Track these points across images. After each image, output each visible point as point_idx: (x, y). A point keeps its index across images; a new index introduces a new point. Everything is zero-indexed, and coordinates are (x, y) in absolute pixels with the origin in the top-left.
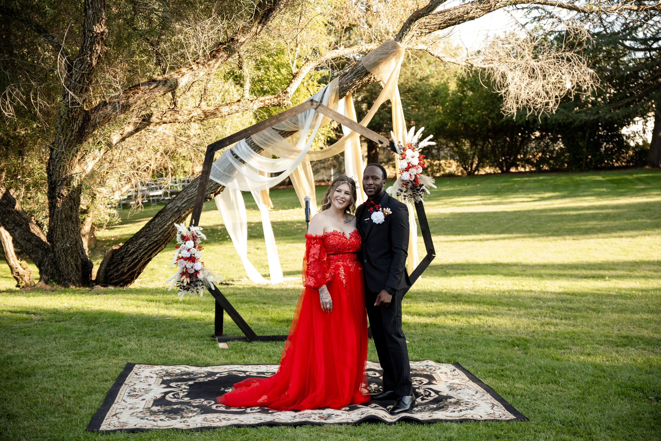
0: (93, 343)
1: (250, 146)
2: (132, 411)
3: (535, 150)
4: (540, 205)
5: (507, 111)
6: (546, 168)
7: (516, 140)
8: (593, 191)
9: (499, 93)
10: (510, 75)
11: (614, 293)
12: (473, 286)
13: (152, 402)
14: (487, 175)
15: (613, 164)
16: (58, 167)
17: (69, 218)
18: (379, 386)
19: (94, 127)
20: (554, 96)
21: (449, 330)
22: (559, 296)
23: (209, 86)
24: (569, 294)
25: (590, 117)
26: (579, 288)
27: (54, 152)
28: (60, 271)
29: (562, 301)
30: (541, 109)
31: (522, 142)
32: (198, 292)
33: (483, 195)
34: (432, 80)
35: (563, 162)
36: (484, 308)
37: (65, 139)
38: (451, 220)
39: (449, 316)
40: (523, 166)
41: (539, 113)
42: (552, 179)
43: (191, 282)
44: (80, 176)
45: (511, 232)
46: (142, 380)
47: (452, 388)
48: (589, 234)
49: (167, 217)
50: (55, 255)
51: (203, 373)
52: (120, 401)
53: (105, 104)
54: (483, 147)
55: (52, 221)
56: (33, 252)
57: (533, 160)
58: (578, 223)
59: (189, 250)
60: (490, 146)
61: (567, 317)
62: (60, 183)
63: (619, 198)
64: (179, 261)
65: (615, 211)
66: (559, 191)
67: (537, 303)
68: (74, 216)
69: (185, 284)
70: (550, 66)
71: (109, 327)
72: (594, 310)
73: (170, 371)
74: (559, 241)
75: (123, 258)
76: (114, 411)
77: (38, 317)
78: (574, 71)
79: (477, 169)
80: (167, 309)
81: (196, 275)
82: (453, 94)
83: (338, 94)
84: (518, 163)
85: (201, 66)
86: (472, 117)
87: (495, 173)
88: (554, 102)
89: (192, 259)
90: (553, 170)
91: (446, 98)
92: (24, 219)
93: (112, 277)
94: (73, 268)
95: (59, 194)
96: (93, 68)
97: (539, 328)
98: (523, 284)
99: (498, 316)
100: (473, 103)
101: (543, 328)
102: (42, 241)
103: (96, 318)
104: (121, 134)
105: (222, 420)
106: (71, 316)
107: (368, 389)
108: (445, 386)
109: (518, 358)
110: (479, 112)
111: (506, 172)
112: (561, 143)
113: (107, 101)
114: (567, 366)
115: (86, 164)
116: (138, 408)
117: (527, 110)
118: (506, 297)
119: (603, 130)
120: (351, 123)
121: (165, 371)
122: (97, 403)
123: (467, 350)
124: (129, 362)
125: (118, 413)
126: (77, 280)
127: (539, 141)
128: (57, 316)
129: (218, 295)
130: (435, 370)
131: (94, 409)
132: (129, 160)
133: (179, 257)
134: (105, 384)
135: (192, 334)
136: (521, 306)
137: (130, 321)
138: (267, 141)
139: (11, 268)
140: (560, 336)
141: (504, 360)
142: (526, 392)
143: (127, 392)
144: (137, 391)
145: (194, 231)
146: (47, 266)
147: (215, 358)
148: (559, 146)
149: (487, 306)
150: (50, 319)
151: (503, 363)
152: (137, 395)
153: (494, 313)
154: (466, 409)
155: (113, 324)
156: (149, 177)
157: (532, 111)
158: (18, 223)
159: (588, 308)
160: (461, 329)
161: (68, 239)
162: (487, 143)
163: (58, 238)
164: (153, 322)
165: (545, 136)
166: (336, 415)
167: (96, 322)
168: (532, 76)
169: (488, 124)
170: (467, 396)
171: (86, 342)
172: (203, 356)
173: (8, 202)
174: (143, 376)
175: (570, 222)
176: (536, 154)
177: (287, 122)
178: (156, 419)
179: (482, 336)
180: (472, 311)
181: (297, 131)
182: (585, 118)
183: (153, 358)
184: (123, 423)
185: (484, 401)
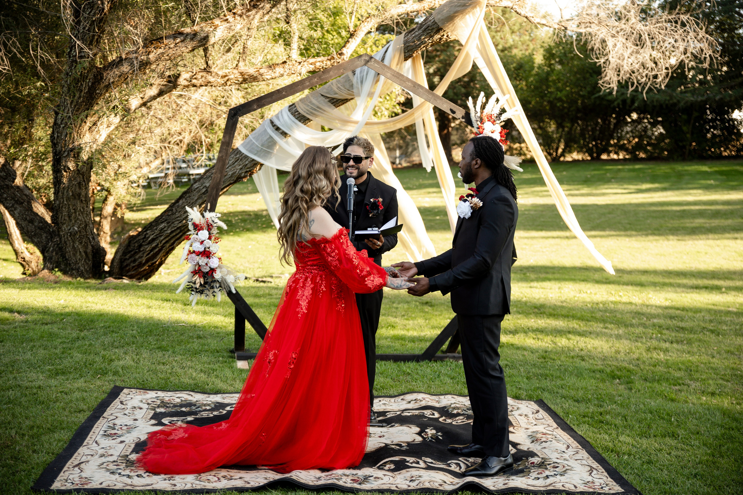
0: (78, 356)
1: (294, 116)
2: (103, 459)
3: (631, 134)
4: (637, 199)
5: (605, 85)
6: (642, 155)
7: (610, 122)
8: (698, 184)
9: (597, 63)
10: (610, 43)
11: (735, 310)
12: (559, 295)
13: (133, 446)
14: (575, 161)
15: (721, 153)
16: (64, 134)
17: (77, 196)
18: (437, 432)
19: (108, 87)
20: (664, 68)
21: (530, 353)
22: (667, 311)
23: (249, 43)
24: (678, 309)
25: (698, 97)
26: (690, 301)
27: (59, 116)
28: (66, 259)
29: (671, 318)
30: (646, 84)
31: (616, 125)
32: (214, 296)
33: (570, 185)
34: (515, 51)
35: (663, 150)
36: (574, 324)
37: (72, 101)
38: (532, 213)
39: (531, 334)
40: (617, 153)
41: (643, 88)
42: (650, 168)
43: (205, 283)
44: (91, 147)
45: (603, 229)
46: (126, 412)
47: (534, 439)
48: (697, 235)
49: (193, 199)
50: (60, 239)
51: (209, 405)
52: (91, 442)
53: (121, 60)
54: (571, 129)
55: (57, 199)
56: (35, 235)
57: (627, 146)
58: (682, 221)
59: (202, 242)
60: (579, 128)
61: (679, 339)
62: (66, 153)
63: (731, 192)
64: (190, 256)
65: (726, 207)
66: (659, 182)
67: (639, 319)
68: (83, 194)
69: (198, 286)
70: (661, 31)
71: (105, 334)
72: (712, 332)
73: (167, 399)
74: (661, 241)
75: (140, 246)
76: (79, 458)
77: (23, 317)
78: (689, 38)
79: (563, 155)
81: (212, 274)
82: (538, 68)
83: (403, 55)
84: (611, 149)
85: (238, 18)
86: (559, 94)
87: (583, 160)
88: (664, 75)
89: (207, 254)
90: (651, 159)
91: (530, 71)
92: (26, 195)
93: (127, 268)
94: (82, 256)
95: (65, 167)
96: (105, 14)
97: (644, 354)
98: (621, 294)
99: (592, 336)
100: (562, 78)
101: (650, 355)
102: (46, 222)
103: (92, 321)
104: (142, 98)
105: (222, 479)
106: (63, 317)
107: (422, 437)
108: (525, 436)
109: (620, 396)
110: (568, 89)
111: (596, 159)
112: (661, 127)
113: (124, 57)
114: (686, 410)
115: (98, 132)
116: (111, 455)
117: (630, 84)
118: (601, 311)
119: (711, 113)
120: (414, 86)
121: (161, 400)
122: (59, 445)
123: (554, 383)
124: (117, 384)
125: (82, 463)
126: (86, 270)
127: (636, 124)
128: (46, 317)
129: (239, 301)
130: (512, 411)
131: (53, 454)
132: (158, 131)
133: (190, 251)
134: (77, 417)
135: (206, 347)
136: (620, 322)
137: (133, 327)
138: (315, 110)
139: (16, 252)
140: (673, 367)
141: (602, 398)
142: (635, 450)
143: (103, 429)
144: (117, 428)
145: (209, 217)
146: (52, 252)
147: (229, 382)
148: (659, 131)
149: (577, 321)
150: (36, 320)
151: (602, 403)
152: (115, 434)
153: (586, 331)
154: (555, 474)
155: (112, 329)
156: (182, 152)
157: (635, 86)
158: (18, 200)
159: (704, 328)
160: (546, 352)
161: (75, 221)
162: (576, 125)
163: (64, 220)
164: (161, 329)
165: (644, 118)
166: (375, 478)
167: (92, 327)
168: (638, 43)
169: (577, 103)
170: (555, 453)
171: (70, 354)
172: (214, 379)
173: (7, 174)
174: (129, 406)
175: (673, 219)
176: (631, 139)
177: (339, 87)
178: (132, 474)
179: (572, 363)
180: (559, 328)
181: (352, 99)
182: (692, 99)
183: (149, 379)
184: (86, 478)
185: (579, 461)
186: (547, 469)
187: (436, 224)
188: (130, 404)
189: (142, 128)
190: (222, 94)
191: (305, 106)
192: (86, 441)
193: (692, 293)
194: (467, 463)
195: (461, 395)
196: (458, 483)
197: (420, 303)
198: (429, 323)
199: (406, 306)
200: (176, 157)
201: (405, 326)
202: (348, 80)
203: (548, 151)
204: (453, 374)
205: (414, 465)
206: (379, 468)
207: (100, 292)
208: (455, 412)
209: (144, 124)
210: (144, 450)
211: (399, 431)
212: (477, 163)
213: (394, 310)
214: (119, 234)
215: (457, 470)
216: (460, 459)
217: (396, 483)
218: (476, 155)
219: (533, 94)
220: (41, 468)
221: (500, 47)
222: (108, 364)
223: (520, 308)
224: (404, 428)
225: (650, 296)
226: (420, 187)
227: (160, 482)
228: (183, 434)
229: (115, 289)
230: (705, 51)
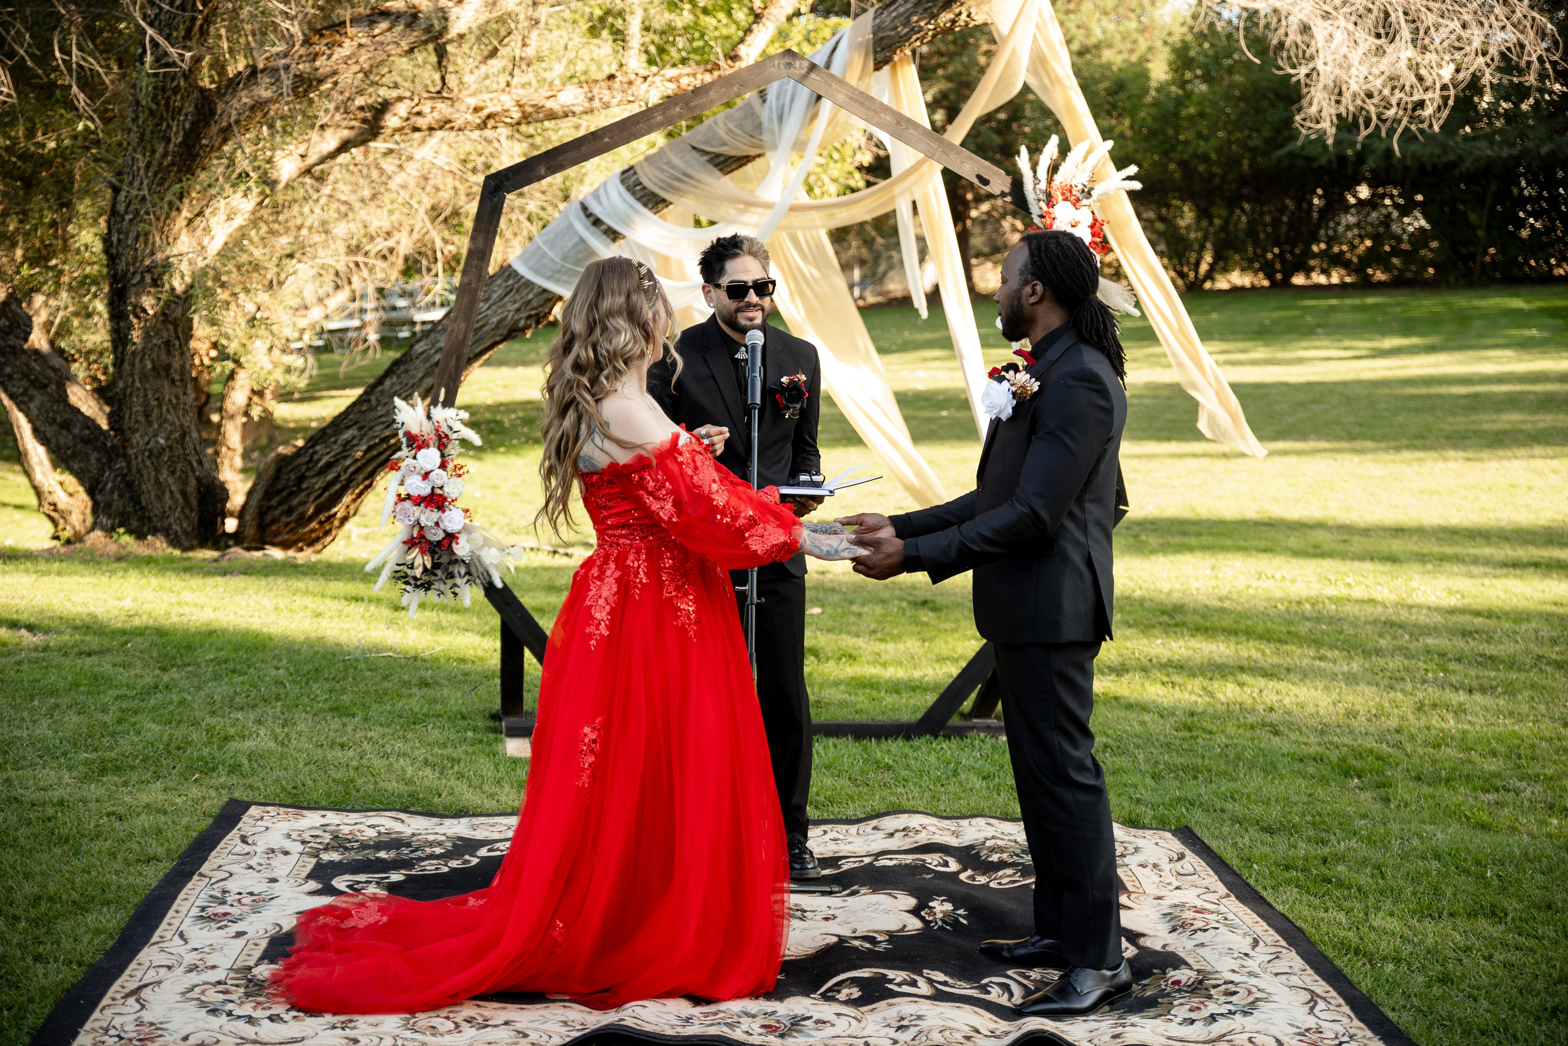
0: (152, 728)
1: (633, 194)
2: (195, 978)
3: (1355, 231)
4: (1373, 370)
5: (1308, 124)
6: (1380, 276)
7: (1311, 204)
8: (1504, 337)
9: (1292, 76)
10: (1320, 29)
12: (1214, 582)
13: (264, 944)
14: (1236, 290)
15: (1550, 270)
16: (132, 235)
17: (163, 371)
18: (956, 908)
19: (226, 134)
20: (1438, 86)
21: (1157, 718)
22: (1454, 618)
24: (1477, 614)
25: (1500, 150)
26: (1503, 596)
27: (122, 196)
28: (142, 508)
29: (1466, 634)
30: (1398, 121)
31: (1323, 211)
32: (456, 594)
34: (1108, 55)
35: (1425, 264)
36: (1250, 651)
37: (150, 163)
38: (1147, 401)
39: (1156, 674)
40: (1325, 272)
41: (1391, 132)
42: (1398, 304)
43: (436, 566)
44: (191, 263)
45: (1303, 437)
46: (253, 862)
47: (1177, 924)
49: (414, 377)
50: (129, 463)
51: (440, 844)
52: (168, 935)
53: (253, 72)
54: (1227, 221)
55: (121, 377)
56: (74, 455)
57: (1348, 256)
58: (1473, 418)
59: (426, 476)
60: (1244, 219)
61: (1485, 682)
62: (138, 278)
64: (400, 506)
66: (1419, 335)
67: (1394, 638)
68: (176, 365)
69: (418, 572)
71: (216, 677)
72: (1559, 665)
73: (346, 830)
74: (1430, 463)
75: (301, 479)
76: (139, 974)
77: (38, 639)
78: (1492, 18)
79: (1209, 276)
80: (391, 623)
81: (450, 547)
82: (1158, 90)
83: (871, 59)
84: (1312, 263)
86: (1203, 147)
87: (1253, 287)
88: (1438, 101)
89: (436, 501)
90: (1398, 283)
91: (1140, 97)
92: (53, 369)
93: (274, 528)
94: (175, 501)
95: (135, 306)
97: (1411, 717)
98: (1349, 580)
99: (1292, 676)
100: (1208, 110)
101: (1424, 721)
102: (98, 428)
103: (190, 648)
104: (303, 156)
105: (465, 1026)
106: (124, 638)
108: (1155, 916)
109: (1364, 816)
110: (1220, 134)
111: (1281, 285)
112: (1419, 215)
113: (261, 66)
114: (1517, 852)
115: (207, 230)
116: (214, 967)
117: (1361, 121)
118: (1308, 619)
119: (1528, 184)
120: (898, 123)
121: (332, 832)
122: (96, 942)
123: (1214, 786)
124: (236, 795)
125: (146, 986)
126: (185, 532)
127: (1368, 209)
128: (88, 638)
129: (508, 604)
130: (1123, 856)
131: (80, 964)
132: (341, 229)
133: (399, 495)
134: (140, 874)
135: (439, 707)
136: (1351, 646)
137: (280, 660)
138: (679, 180)
139: (38, 492)
140: (1479, 748)
141: (1323, 823)
142: (1409, 947)
143: (199, 903)
144: (229, 900)
145: (441, 420)
146: (111, 492)
147: (486, 788)
148: (1416, 224)
149: (1257, 643)
150: (65, 645)
151: (1324, 835)
152: (225, 914)
153: (1279, 666)
154: (1230, 1012)
155: (231, 666)
156: (394, 275)
157: (1373, 125)
158: (36, 379)
159: (1539, 657)
160: (1192, 714)
161: (160, 425)
162: (1238, 211)
163: (137, 422)
164: (341, 666)
165: (1383, 196)
166: (818, 1022)
167: (187, 661)
168: (1382, 31)
169: (1240, 164)
170: (1228, 959)
171: (135, 724)
172: (453, 782)
173: (12, 323)
174: (260, 848)
175: (1454, 414)
176: (1356, 241)
177: (730, 130)
178: (258, 1014)
179: (1253, 739)
180: (1219, 661)
181: (759, 156)
182: (1489, 152)
183: (310, 783)
184: (152, 1024)
185: (1284, 977)
186: (1210, 997)
187: (941, 427)
188: (263, 843)
189: (308, 224)
190: (480, 148)
191: (656, 172)
192: (158, 933)
193: (1506, 576)
194: (1025, 982)
195: (1006, 818)
196: (1007, 1033)
197: (909, 603)
198: (930, 650)
199: (879, 610)
200: (382, 285)
201: (879, 655)
202: (750, 113)
203: (1178, 268)
204: (988, 768)
205: (906, 989)
206: (825, 997)
207: (211, 581)
208: (995, 858)
209: (311, 214)
210: (287, 955)
211: (869, 905)
212: (1034, 293)
213: (853, 619)
214: (263, 450)
215: (1004, 1000)
216: (1010, 973)
217: (864, 1033)
218: (1033, 274)
219: (1146, 145)
220: (51, 1000)
221: (1075, 46)
222: (220, 748)
223: (1130, 613)
224: (881, 899)
225: (1414, 584)
226: (907, 347)
227: (321, 1034)
228: (377, 917)
229: (245, 573)
230: (1528, 48)
